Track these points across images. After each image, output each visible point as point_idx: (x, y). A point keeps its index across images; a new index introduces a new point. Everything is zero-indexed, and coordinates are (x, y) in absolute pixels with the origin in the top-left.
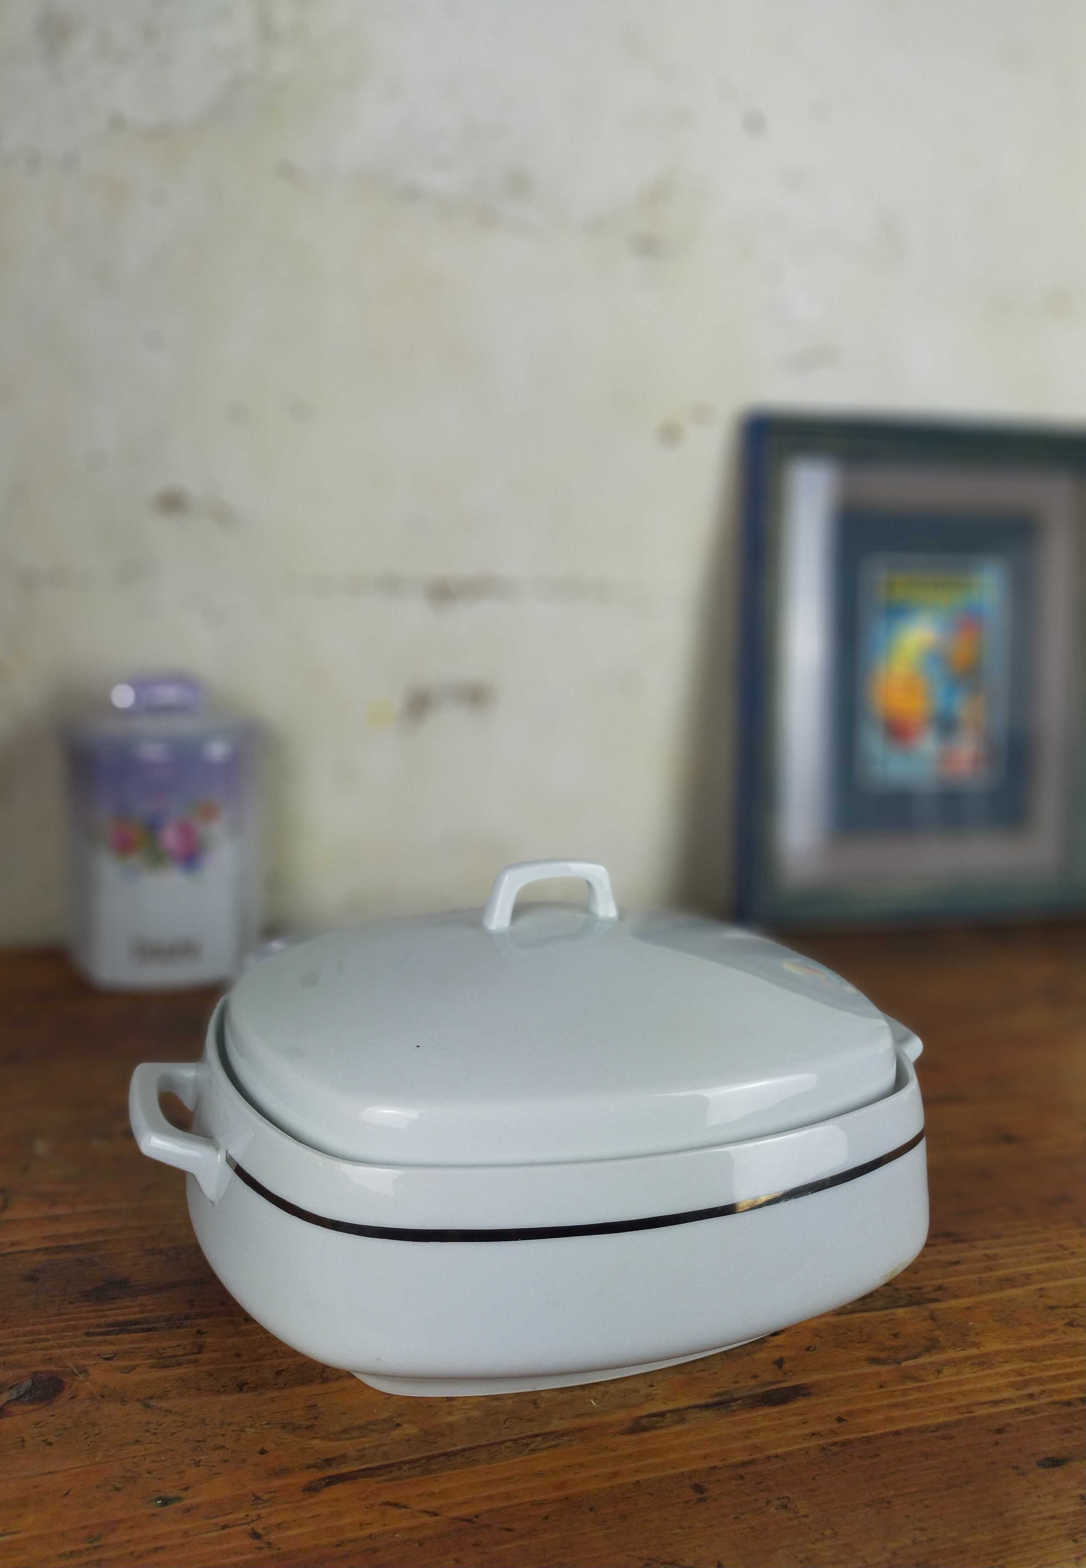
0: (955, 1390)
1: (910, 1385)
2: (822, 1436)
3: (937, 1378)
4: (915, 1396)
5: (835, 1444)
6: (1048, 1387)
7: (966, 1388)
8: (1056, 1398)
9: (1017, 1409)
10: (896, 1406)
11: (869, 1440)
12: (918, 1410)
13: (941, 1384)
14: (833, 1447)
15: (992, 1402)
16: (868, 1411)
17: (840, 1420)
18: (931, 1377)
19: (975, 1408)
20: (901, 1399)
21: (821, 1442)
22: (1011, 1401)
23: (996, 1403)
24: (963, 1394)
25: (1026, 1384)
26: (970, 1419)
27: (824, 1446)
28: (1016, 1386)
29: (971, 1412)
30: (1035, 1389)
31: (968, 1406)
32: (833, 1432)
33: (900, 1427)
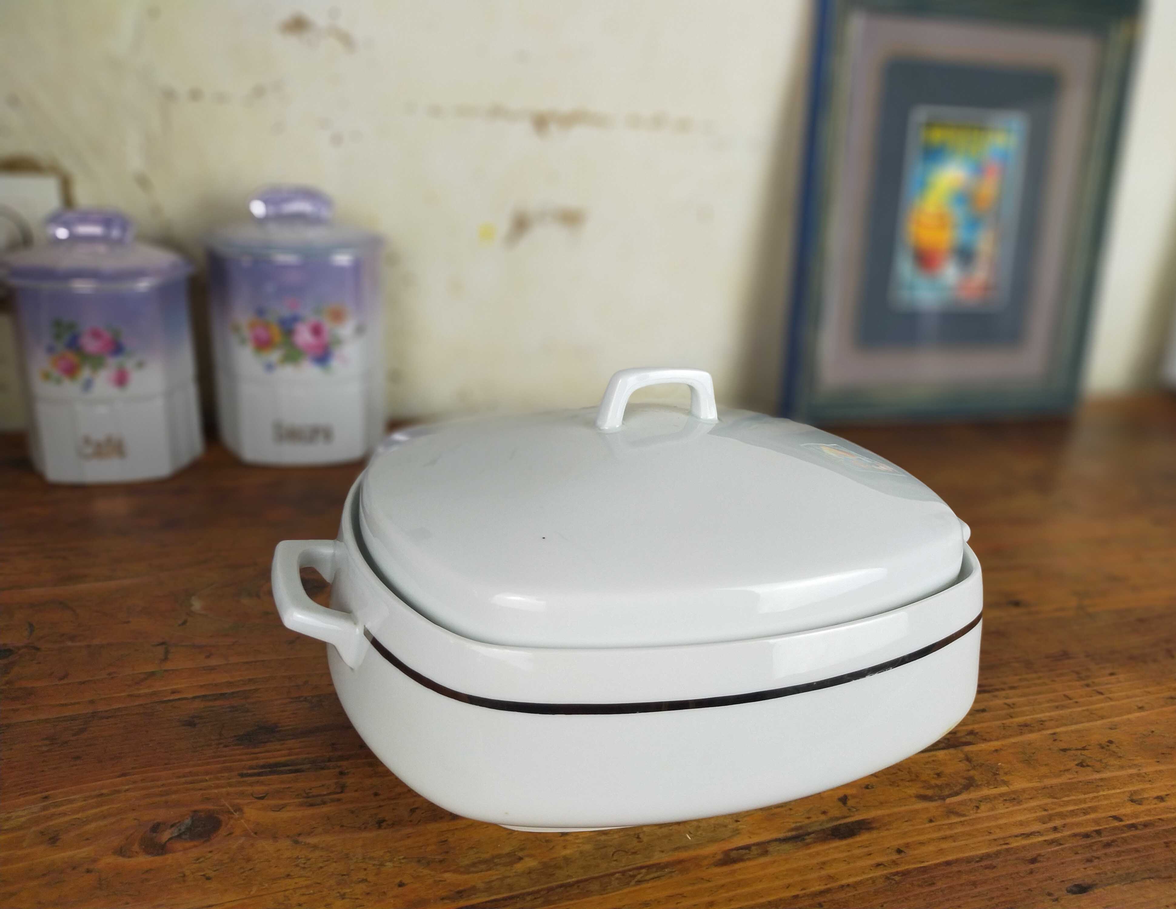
0: (993, 823)
1: (955, 819)
2: (885, 866)
3: (976, 813)
4: (959, 829)
5: (897, 874)
6: (1068, 820)
7: (1002, 822)
8: (1077, 830)
9: (1045, 841)
10: (945, 838)
11: (924, 870)
12: (963, 843)
13: (979, 818)
14: (896, 877)
15: (1023, 834)
16: (922, 843)
17: (899, 851)
18: (971, 812)
19: (1010, 840)
20: (948, 833)
21: (885, 872)
22: (1039, 833)
23: (1028, 835)
24: (1000, 827)
25: (1050, 818)
26: (1007, 850)
27: (889, 876)
28: (1042, 820)
29: (1007, 844)
30: (1058, 823)
31: (1004, 838)
32: (895, 863)
33: (950, 858)
